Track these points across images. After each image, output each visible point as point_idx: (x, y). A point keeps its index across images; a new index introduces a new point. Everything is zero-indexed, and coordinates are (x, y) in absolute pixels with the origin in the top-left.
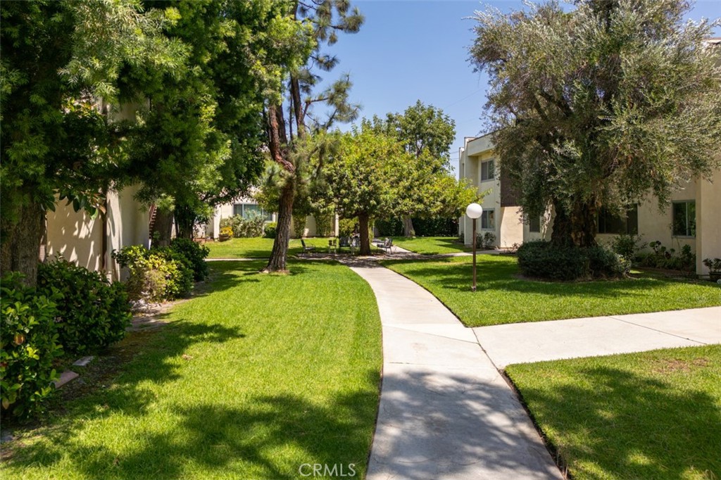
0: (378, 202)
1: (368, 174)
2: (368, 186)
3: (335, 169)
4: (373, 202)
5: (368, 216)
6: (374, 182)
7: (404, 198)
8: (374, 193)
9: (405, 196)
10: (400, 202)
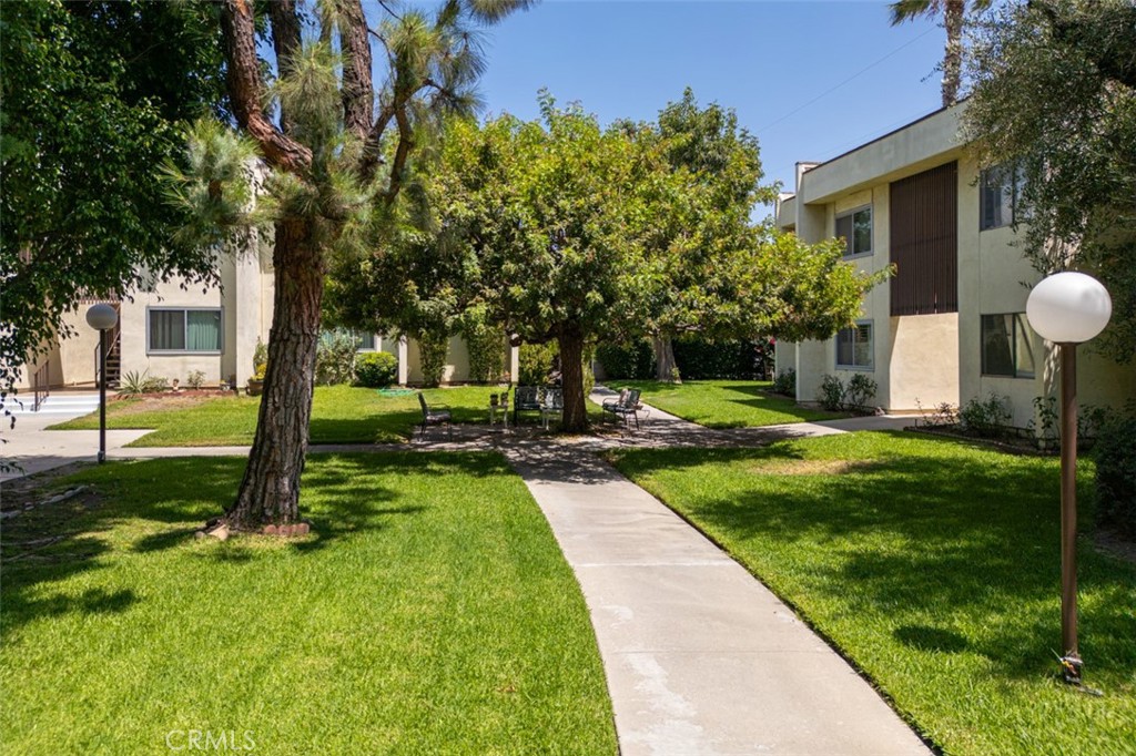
0: (610, 298)
1: (581, 217)
2: (582, 249)
3: (490, 206)
4: (595, 296)
5: (581, 337)
6: (599, 237)
7: (683, 284)
8: (598, 270)
9: (688, 279)
10: (672, 296)
